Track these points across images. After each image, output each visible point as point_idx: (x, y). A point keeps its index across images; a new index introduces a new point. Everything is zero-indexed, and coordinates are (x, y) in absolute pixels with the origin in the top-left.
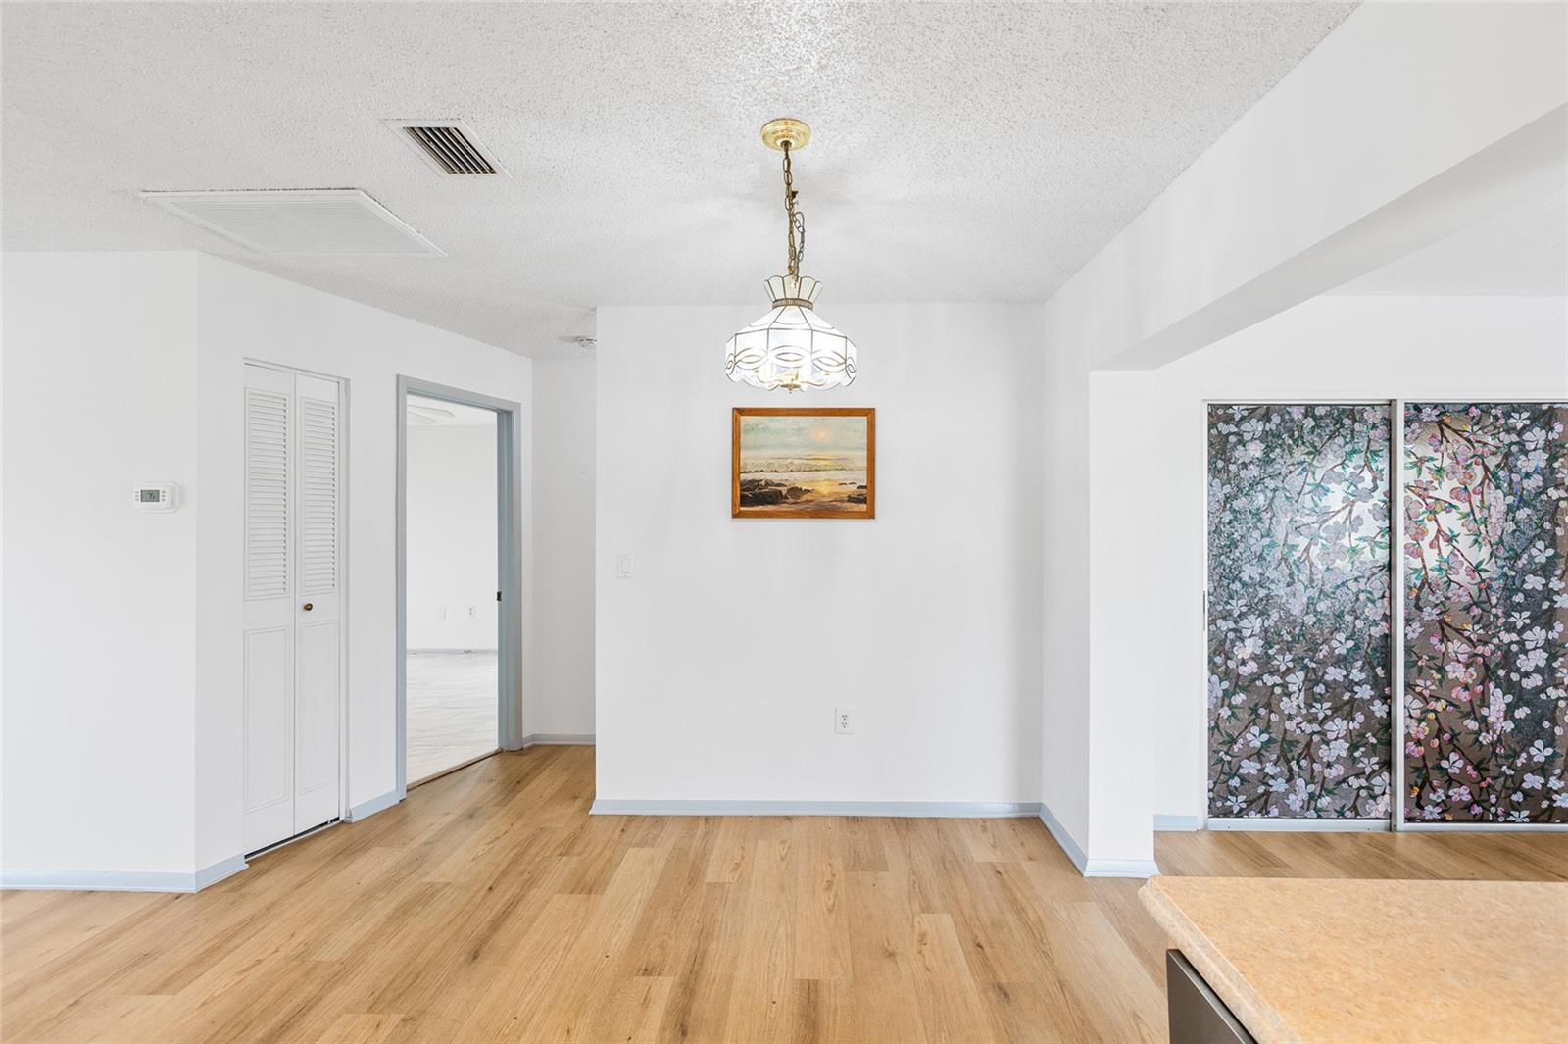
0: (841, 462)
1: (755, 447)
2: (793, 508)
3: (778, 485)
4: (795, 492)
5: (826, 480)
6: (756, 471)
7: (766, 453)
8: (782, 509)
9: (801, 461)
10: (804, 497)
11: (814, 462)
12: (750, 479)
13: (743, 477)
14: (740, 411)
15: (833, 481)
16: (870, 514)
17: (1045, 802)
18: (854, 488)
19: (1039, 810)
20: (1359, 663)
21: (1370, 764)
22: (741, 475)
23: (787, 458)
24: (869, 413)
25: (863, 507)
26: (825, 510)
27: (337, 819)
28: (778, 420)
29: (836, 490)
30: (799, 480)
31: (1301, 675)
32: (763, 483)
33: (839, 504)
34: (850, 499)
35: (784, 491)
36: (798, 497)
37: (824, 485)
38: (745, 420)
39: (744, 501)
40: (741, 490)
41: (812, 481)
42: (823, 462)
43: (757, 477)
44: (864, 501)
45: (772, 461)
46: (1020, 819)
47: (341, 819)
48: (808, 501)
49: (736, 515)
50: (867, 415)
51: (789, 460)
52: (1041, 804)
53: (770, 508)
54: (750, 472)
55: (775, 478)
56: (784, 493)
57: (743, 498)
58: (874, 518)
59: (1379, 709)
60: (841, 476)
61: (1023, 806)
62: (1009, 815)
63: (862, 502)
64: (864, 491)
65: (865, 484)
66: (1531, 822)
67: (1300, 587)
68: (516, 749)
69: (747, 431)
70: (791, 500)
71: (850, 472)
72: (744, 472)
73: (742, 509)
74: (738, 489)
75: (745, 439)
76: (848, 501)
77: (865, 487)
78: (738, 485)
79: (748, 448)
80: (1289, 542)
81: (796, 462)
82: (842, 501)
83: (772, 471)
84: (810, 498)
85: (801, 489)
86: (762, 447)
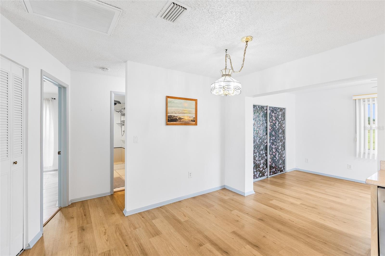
0: (190, 112)
1: (171, 107)
2: (180, 123)
3: (176, 117)
4: (180, 119)
5: (187, 116)
6: (171, 113)
7: (173, 108)
8: (177, 123)
9: (181, 111)
10: (182, 120)
11: (184, 111)
12: (170, 115)
13: (169, 114)
14: (168, 97)
15: (189, 116)
16: (196, 124)
17: (225, 184)
18: (192, 118)
19: (225, 187)
20: (264, 150)
21: (265, 167)
22: (168, 114)
23: (178, 110)
24: (196, 100)
25: (194, 123)
26: (186, 124)
27: (23, 249)
28: (176, 100)
29: (188, 119)
30: (181, 116)
31: (258, 153)
32: (173, 116)
33: (189, 122)
34: (192, 121)
35: (178, 118)
36: (181, 120)
37: (187, 117)
38: (169, 99)
39: (169, 121)
40: (168, 118)
41: (184, 116)
42: (186, 112)
43: (171, 114)
44: (195, 121)
45: (175, 111)
46: (222, 189)
47: (24, 249)
48: (183, 121)
49: (167, 124)
50: (195, 101)
51: (179, 111)
52: (225, 185)
53: (174, 123)
54: (170, 113)
55: (176, 115)
56: (178, 119)
57: (168, 120)
58: (197, 125)
59: (266, 157)
60: (190, 115)
61: (222, 186)
62: (220, 189)
63: (194, 122)
64: (194, 119)
65: (195, 117)
66: (280, 172)
67: (258, 137)
68: (67, 206)
69: (169, 102)
70: (179, 121)
71: (192, 114)
72: (168, 113)
73: (168, 123)
74: (167, 117)
75: (169, 104)
76: (191, 121)
77: (195, 118)
78: (167, 116)
79: (169, 107)
80: (257, 130)
81: (180, 111)
82: (190, 121)
83: (175, 113)
84: (183, 120)
85: (181, 118)
86: (173, 107)
